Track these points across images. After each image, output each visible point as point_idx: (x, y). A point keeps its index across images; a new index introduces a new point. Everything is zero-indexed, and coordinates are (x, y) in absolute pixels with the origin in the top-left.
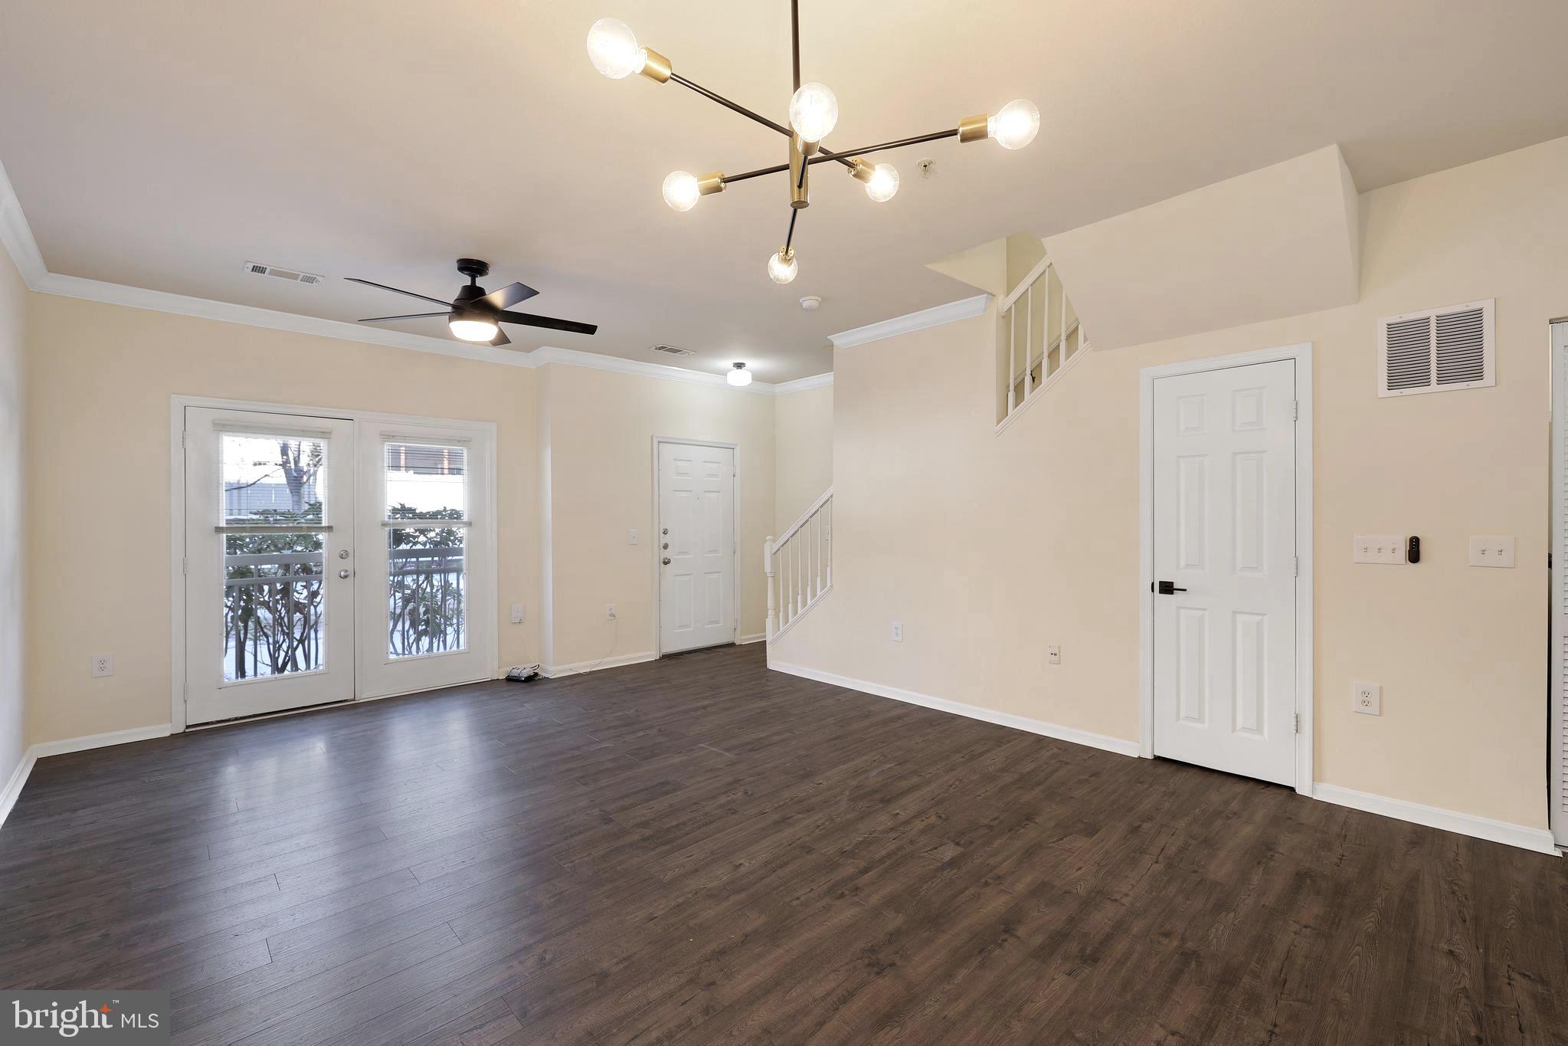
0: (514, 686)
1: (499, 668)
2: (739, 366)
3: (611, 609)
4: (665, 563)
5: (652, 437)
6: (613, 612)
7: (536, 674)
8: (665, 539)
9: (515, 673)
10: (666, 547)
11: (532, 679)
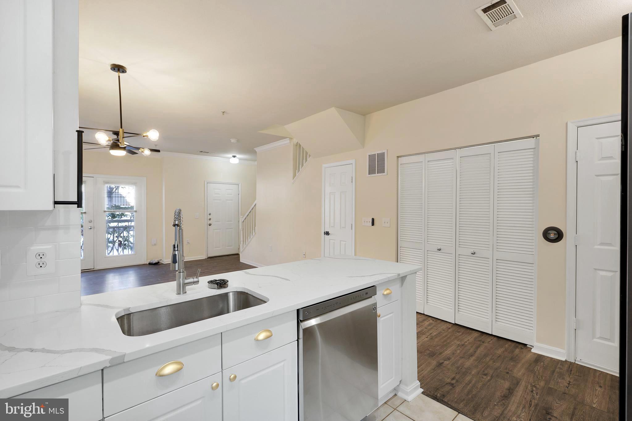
0: (151, 266)
1: (147, 260)
2: (234, 157)
3: (188, 241)
4: (210, 225)
5: (204, 181)
6: (189, 242)
7: (159, 262)
8: (209, 217)
9: (151, 262)
10: (210, 219)
11: (157, 264)
